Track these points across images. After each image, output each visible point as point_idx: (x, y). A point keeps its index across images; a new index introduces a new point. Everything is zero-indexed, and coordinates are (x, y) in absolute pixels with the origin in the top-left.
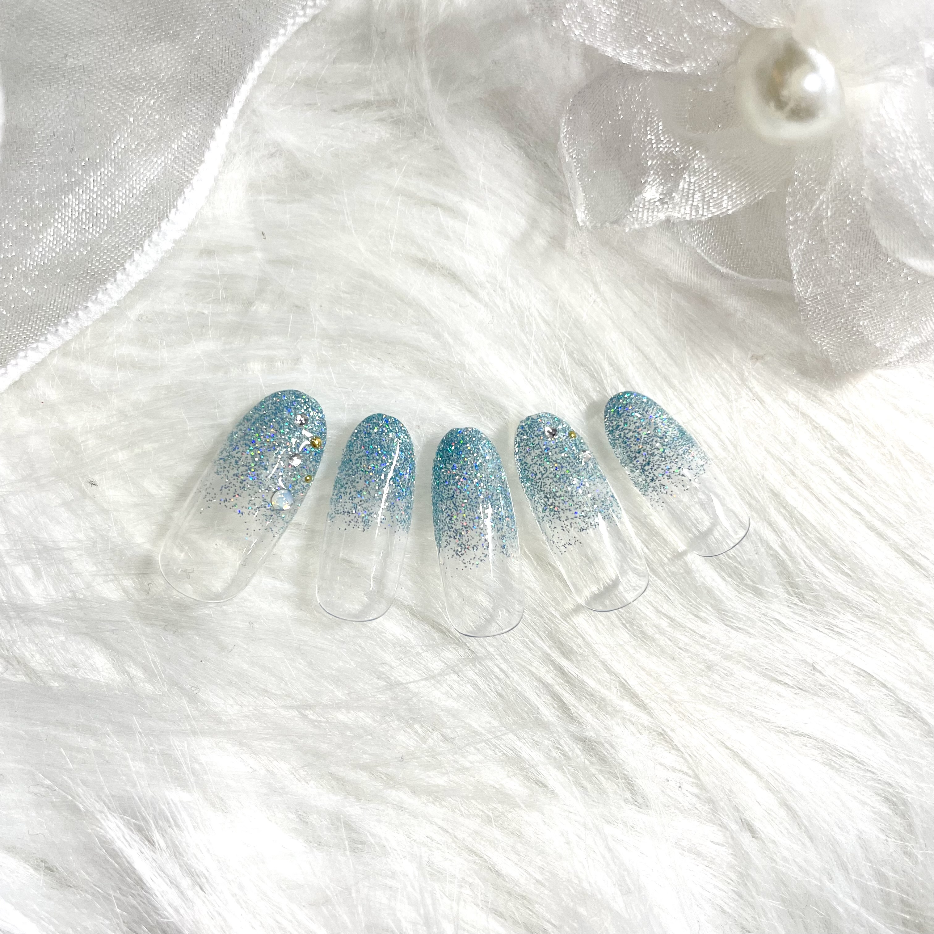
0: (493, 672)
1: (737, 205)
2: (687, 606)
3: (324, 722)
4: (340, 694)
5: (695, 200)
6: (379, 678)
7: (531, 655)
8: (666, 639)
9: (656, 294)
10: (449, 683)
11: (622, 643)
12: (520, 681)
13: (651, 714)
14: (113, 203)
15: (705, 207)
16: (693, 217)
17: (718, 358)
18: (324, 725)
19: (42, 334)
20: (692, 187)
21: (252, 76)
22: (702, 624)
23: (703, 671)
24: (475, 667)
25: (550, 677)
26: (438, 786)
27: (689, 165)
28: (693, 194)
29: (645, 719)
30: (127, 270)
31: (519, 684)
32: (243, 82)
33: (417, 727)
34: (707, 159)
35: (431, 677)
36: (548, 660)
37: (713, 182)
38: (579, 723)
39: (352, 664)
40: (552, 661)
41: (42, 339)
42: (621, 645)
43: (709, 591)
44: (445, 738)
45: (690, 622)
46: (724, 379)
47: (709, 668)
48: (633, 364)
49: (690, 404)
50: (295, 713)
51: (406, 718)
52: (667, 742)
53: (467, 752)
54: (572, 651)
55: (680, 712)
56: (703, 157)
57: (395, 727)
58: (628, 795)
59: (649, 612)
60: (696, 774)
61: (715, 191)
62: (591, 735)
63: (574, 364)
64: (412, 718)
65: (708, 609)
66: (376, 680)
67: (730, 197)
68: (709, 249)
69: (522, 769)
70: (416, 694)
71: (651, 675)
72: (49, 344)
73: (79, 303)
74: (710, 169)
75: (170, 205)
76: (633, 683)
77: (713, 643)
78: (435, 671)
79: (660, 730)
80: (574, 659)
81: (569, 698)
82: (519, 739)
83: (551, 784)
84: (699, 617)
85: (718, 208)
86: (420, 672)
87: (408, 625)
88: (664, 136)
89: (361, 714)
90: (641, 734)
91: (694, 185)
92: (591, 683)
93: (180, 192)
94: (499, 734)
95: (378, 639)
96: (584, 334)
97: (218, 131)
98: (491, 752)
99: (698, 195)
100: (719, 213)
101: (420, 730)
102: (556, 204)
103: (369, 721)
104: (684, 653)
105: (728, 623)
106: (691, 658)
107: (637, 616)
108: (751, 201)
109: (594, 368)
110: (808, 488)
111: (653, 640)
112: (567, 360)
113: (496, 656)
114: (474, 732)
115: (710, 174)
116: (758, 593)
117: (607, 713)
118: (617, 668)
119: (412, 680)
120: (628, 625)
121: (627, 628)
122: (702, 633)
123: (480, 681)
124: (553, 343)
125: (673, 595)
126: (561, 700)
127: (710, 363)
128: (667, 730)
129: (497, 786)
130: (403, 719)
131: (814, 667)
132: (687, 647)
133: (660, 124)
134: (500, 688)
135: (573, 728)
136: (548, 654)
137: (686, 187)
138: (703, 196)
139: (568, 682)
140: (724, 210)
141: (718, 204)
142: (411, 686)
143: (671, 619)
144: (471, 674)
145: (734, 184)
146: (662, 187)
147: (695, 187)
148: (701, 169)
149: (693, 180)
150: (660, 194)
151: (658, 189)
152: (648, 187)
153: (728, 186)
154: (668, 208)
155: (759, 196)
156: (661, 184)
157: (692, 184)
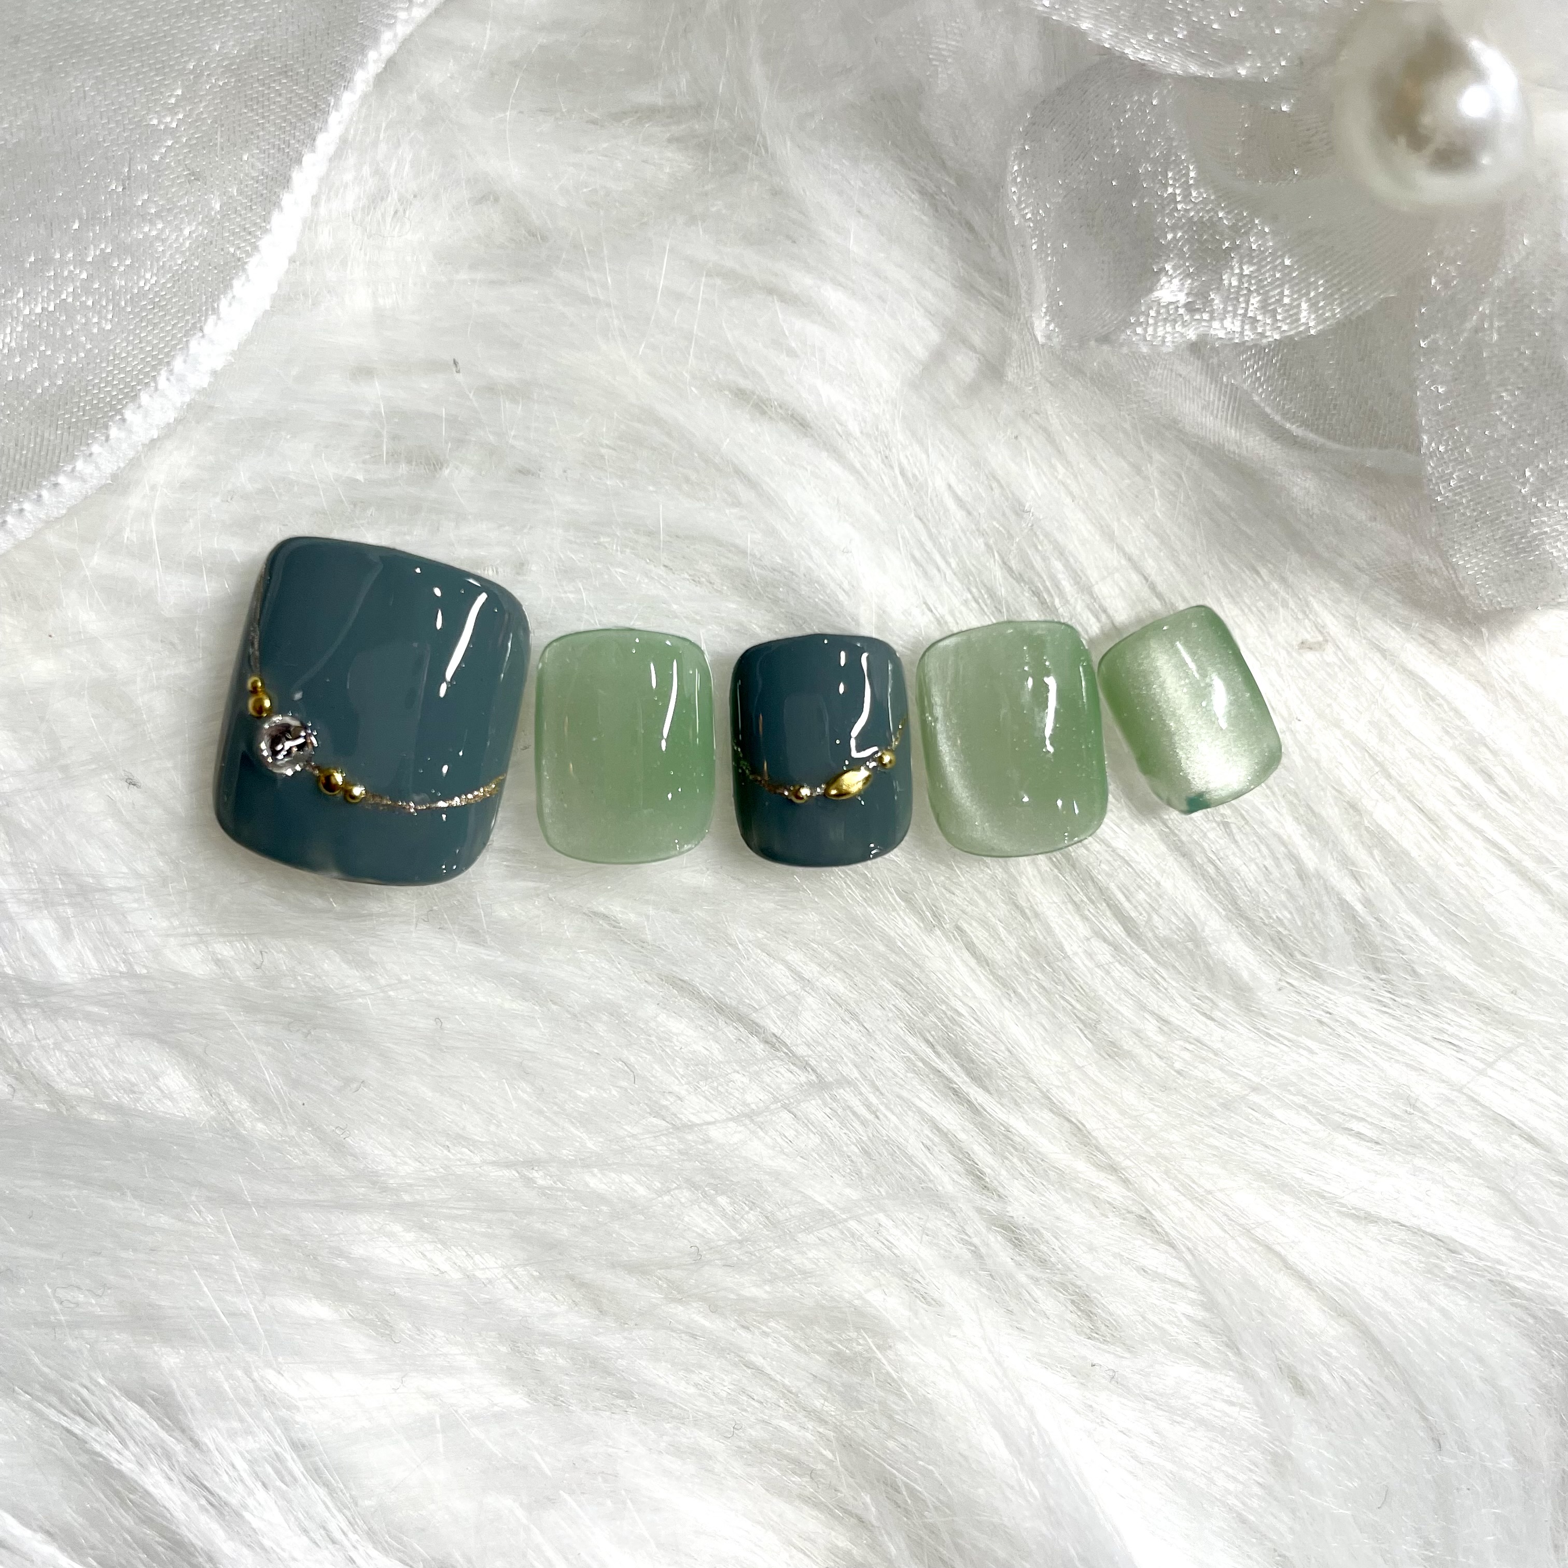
1: (1328, 319)
3: (562, 1190)
4: (592, 1143)
5: (1251, 308)
6: (658, 1116)
7: (919, 1082)
8: (1153, 1055)
10: (777, 1126)
13: (1127, 1184)
15: (1269, 321)
16: (1246, 339)
18: (563, 1194)
20: (1246, 285)
22: (1217, 1029)
24: (824, 1102)
25: (950, 1121)
26: (756, 1300)
27: (1242, 243)
28: (1247, 296)
31: (897, 1130)
33: (721, 1200)
34: (1274, 233)
35: (746, 1116)
37: (1284, 275)
38: (999, 1197)
40: (955, 1090)
43: (1232, 974)
50: (511, 1174)
51: (703, 1185)
52: (1153, 1231)
54: (989, 1074)
55: (1174, 1176)
56: (1267, 230)
57: (683, 1200)
61: (1287, 292)
62: (1020, 1216)
64: (711, 1186)
66: (652, 1119)
67: (1314, 306)
68: (1272, 392)
69: (901, 1275)
70: (721, 1146)
71: (1126, 1115)
74: (1279, 253)
75: (207, 309)
78: (754, 1107)
79: (1142, 1212)
81: (983, 1154)
84: (1213, 1019)
85: (1291, 323)
88: (1197, 189)
89: (626, 1178)
90: (1106, 1217)
91: (1249, 281)
92: (1021, 1127)
99: (1255, 300)
100: (1292, 333)
101: (726, 1207)
103: (640, 1189)
107: (1106, 1016)
110: (1412, 799)
111: (1130, 1056)
114: (819, 1210)
115: (1278, 262)
116: (1319, 975)
117: (1049, 1181)
118: (1069, 1102)
119: (711, 1120)
120: (1086, 1031)
122: (1216, 1046)
123: (830, 1125)
128: (1154, 1210)
130: (698, 1187)
133: (1192, 167)
135: (988, 1204)
136: (948, 1079)
137: (1235, 283)
138: (1266, 303)
139: (982, 1126)
140: (1302, 329)
141: (1291, 316)
142: (710, 1129)
143: (1164, 1021)
145: (1321, 282)
146: (1189, 281)
147: (1250, 284)
148: (1263, 252)
149: (1246, 272)
150: (1188, 294)
151: (1183, 284)
152: (1164, 279)
153: (1311, 284)
154: (1202, 320)
155: (1365, 305)
156: (1189, 275)
157: (1246, 278)
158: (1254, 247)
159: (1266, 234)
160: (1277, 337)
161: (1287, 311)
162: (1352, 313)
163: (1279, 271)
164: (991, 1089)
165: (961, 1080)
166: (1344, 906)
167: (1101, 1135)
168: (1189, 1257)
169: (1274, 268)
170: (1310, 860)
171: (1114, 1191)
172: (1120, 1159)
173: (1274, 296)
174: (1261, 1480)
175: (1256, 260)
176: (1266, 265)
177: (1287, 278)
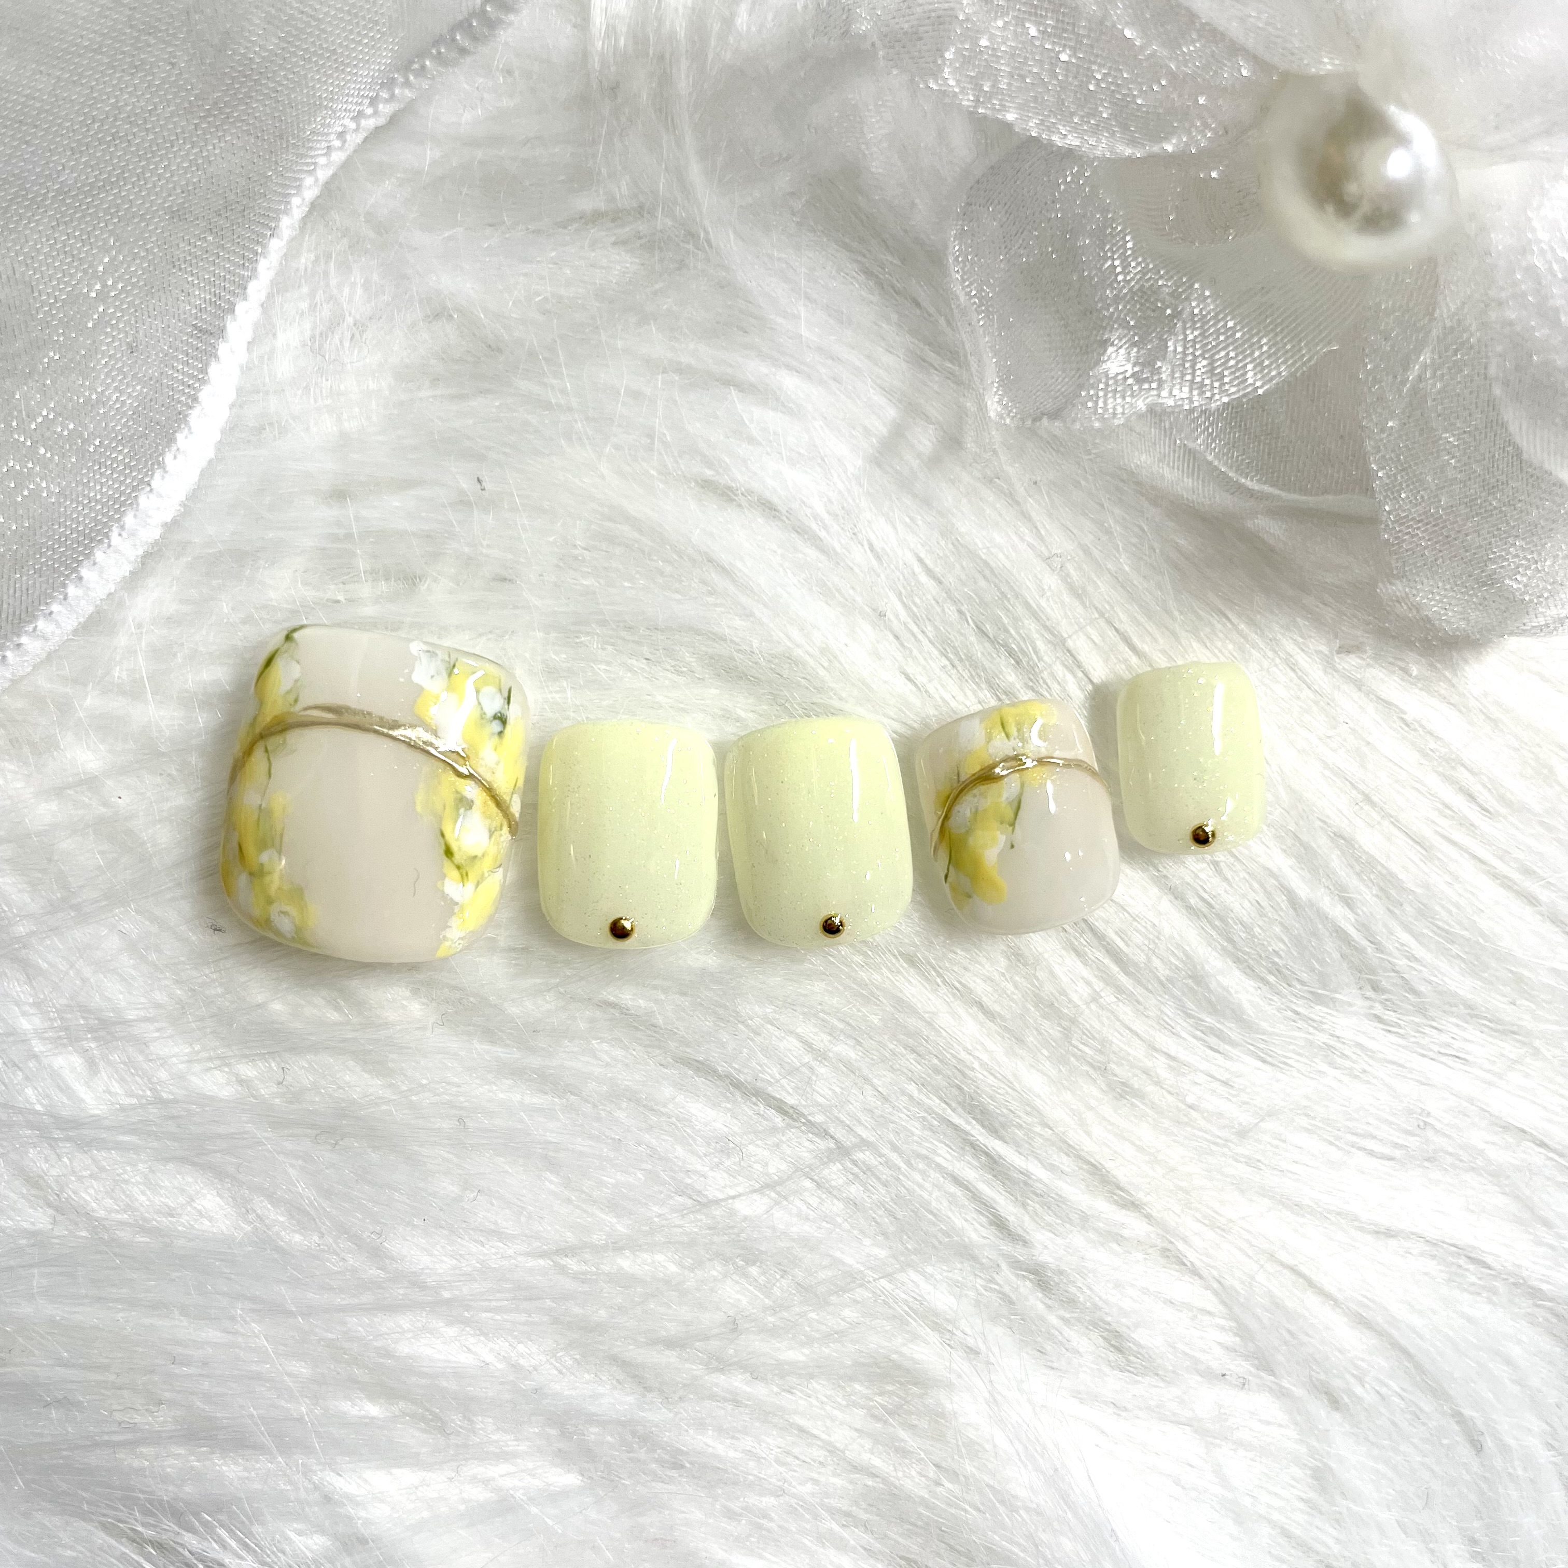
1: (1272, 379)
4: (620, 1227)
5: (1197, 373)
15: (1216, 384)
16: (1196, 404)
17: (1231, 615)
20: (1191, 350)
27: (1184, 309)
28: (1193, 362)
33: (752, 1271)
34: (1215, 296)
37: (1227, 338)
45: (1205, 1060)
56: (1208, 294)
57: (716, 1274)
61: (1232, 354)
66: (677, 1198)
67: (1259, 365)
70: (746, 1218)
71: (1143, 1152)
74: (1221, 316)
80: (1007, 1135)
82: (925, 1278)
84: (1219, 1051)
85: (1238, 384)
87: (728, 1105)
88: (1136, 259)
89: (658, 1257)
91: (1194, 346)
99: (1201, 364)
100: (1241, 394)
103: (673, 1267)
104: (1196, 1114)
107: (1113, 1057)
110: (1396, 823)
111: (1141, 1094)
115: (1221, 324)
117: (1071, 1222)
119: (734, 1194)
122: (1224, 1078)
128: (1178, 1242)
130: (729, 1260)
133: (1128, 238)
137: (1179, 350)
138: (1212, 367)
140: (1250, 389)
141: (1237, 378)
142: (734, 1203)
145: (1264, 341)
146: (1135, 350)
147: (1195, 349)
148: (1205, 316)
149: (1191, 337)
150: (1135, 365)
151: (1129, 353)
152: (1110, 350)
153: (1254, 344)
154: (1150, 389)
155: (1309, 360)
156: (1134, 344)
157: (1191, 344)
158: (1196, 311)
159: (1206, 298)
160: (1225, 400)
161: (1233, 373)
162: (1297, 370)
163: (1223, 334)
164: (1007, 1139)
165: (978, 1133)
166: (1340, 934)
167: (1121, 1173)
168: (1216, 1285)
169: (1218, 333)
170: (1303, 891)
171: (1135, 1226)
172: (1141, 1195)
173: (1220, 359)
174: (1304, 1496)
175: (1198, 325)
176: (1209, 329)
177: (1230, 340)
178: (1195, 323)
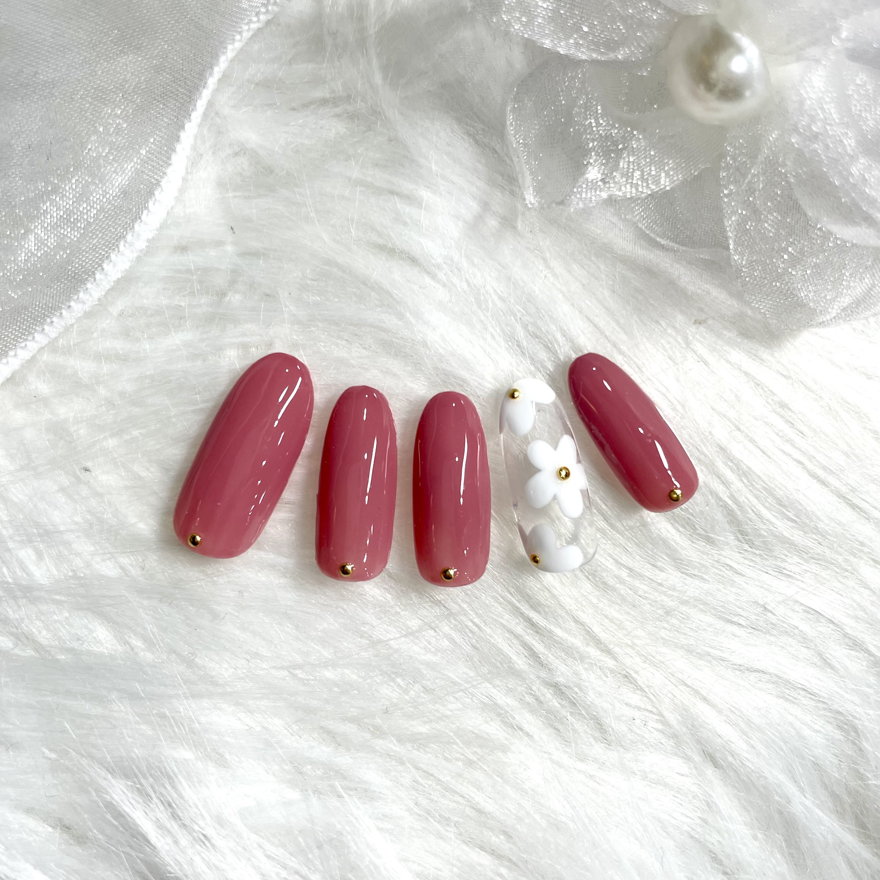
0: (467, 627)
1: (675, 181)
2: (644, 556)
3: (312, 680)
4: (327, 654)
5: (635, 178)
6: (362, 637)
7: (502, 609)
8: (627, 588)
9: (602, 267)
10: (427, 638)
11: (585, 594)
12: (492, 634)
13: (615, 659)
14: (89, 208)
15: (645, 184)
16: (634, 195)
17: (663, 324)
18: (313, 682)
19: (30, 333)
20: (632, 167)
21: (212, 82)
22: (659, 572)
23: (662, 616)
24: (450, 622)
25: (519, 630)
26: (421, 734)
27: (628, 145)
28: (633, 173)
29: (610, 663)
30: (105, 270)
31: (491, 636)
32: (204, 87)
33: (399, 680)
34: (644, 138)
35: (410, 634)
36: (517, 612)
37: (651, 160)
38: (549, 670)
39: (336, 625)
40: (521, 613)
41: (30, 338)
42: (584, 596)
43: (665, 542)
44: (426, 690)
45: (648, 571)
46: (669, 343)
47: (668, 613)
48: (584, 333)
49: (639, 368)
50: (286, 673)
51: (389, 672)
52: (631, 683)
53: (447, 701)
54: (540, 604)
55: (642, 655)
56: (641, 137)
57: (378, 681)
58: (597, 734)
59: (610, 564)
60: (660, 712)
61: (653, 168)
62: (561, 680)
63: (530, 337)
64: (393, 673)
65: (663, 559)
66: (359, 639)
67: (667, 175)
68: (651, 222)
69: (499, 715)
70: (397, 651)
71: (614, 623)
72: (37, 342)
73: (62, 303)
74: (648, 149)
75: (142, 207)
76: (597, 629)
77: (670, 590)
78: (413, 628)
79: (624, 672)
80: (542, 611)
81: (539, 647)
82: (494, 687)
83: (526, 727)
84: (656, 567)
85: (656, 185)
86: (400, 630)
87: (386, 586)
88: (603, 119)
89: (347, 671)
90: (607, 677)
91: (633, 164)
92: (558, 632)
93: (151, 194)
94: (475, 683)
95: (359, 601)
96: (538, 308)
97: (183, 135)
98: (468, 700)
99: (637, 174)
100: (658, 189)
101: (402, 683)
102: (506, 187)
103: (354, 677)
104: (644, 601)
105: (683, 570)
106: (650, 604)
107: (599, 568)
108: (688, 177)
109: (548, 340)
110: (752, 441)
111: (614, 589)
112: (522, 333)
113: (469, 612)
114: (452, 682)
115: (648, 153)
116: (710, 541)
117: (575, 659)
118: (583, 617)
119: (392, 637)
120: (590, 577)
121: (589, 580)
122: (659, 581)
123: (455, 635)
124: (509, 318)
125: (630, 547)
126: (531, 649)
127: (656, 329)
128: (632, 672)
129: (476, 732)
130: (386, 673)
131: (765, 608)
132: (647, 595)
133: (599, 108)
134: (474, 641)
135: (543, 674)
136: (518, 608)
137: (626, 166)
138: (642, 175)
139: (537, 632)
140: (662, 187)
141: (656, 181)
142: (392, 643)
143: (630, 569)
144: (446, 629)
145: (670, 162)
146: (603, 167)
147: (634, 166)
148: (639, 149)
149: (632, 160)
150: (602, 175)
151: (600, 169)
152: (590, 168)
153: (665, 163)
154: (610, 187)
155: (694, 172)
156: (603, 165)
158: (635, 147)
159: (640, 139)
160: (649, 192)
161: (654, 178)
163: (648, 158)
167: (602, 635)
169: (646, 157)
173: (647, 171)
175: (636, 153)
176: (641, 156)
177: (653, 161)
178: (635, 152)
